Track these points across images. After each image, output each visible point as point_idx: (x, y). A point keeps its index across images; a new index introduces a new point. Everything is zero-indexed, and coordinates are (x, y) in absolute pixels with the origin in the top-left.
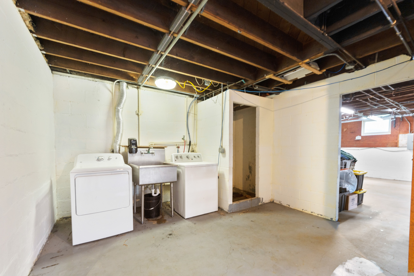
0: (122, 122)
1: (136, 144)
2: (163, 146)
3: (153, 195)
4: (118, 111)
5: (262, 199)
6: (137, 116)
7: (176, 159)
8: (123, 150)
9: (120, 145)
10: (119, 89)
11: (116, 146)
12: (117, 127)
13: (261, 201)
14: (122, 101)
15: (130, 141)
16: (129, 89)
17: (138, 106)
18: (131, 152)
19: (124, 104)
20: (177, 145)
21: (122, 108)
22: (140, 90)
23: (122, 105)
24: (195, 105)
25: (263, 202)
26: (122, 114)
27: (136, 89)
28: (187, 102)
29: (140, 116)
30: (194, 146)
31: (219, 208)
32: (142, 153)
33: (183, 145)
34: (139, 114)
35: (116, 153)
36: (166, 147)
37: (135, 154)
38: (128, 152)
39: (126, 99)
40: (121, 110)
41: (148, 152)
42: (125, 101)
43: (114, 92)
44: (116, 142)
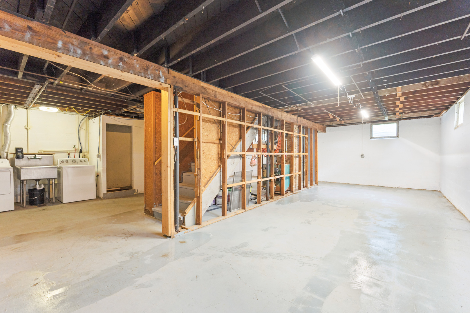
0: (9, 136)
1: (22, 151)
2: (52, 154)
3: (38, 188)
4: (6, 127)
5: (138, 190)
6: (26, 130)
7: (61, 163)
8: (10, 156)
9: (8, 153)
10: (7, 109)
11: (3, 153)
12: (4, 139)
13: (136, 192)
14: (9, 119)
15: (17, 149)
16: (17, 109)
17: (27, 123)
18: (18, 157)
19: (11, 122)
20: (68, 152)
21: (10, 124)
22: (28, 110)
23: (9, 122)
24: (86, 121)
25: (138, 192)
26: (9, 129)
27: (25, 109)
28: (79, 119)
29: (28, 130)
30: (86, 153)
31: (97, 196)
32: (29, 159)
33: (73, 152)
34: (28, 128)
35: (4, 158)
36: (55, 154)
37: (22, 159)
38: (15, 158)
39: (13, 118)
40: (8, 126)
41: (35, 158)
42: (12, 120)
43: (2, 112)
44: (4, 150)
